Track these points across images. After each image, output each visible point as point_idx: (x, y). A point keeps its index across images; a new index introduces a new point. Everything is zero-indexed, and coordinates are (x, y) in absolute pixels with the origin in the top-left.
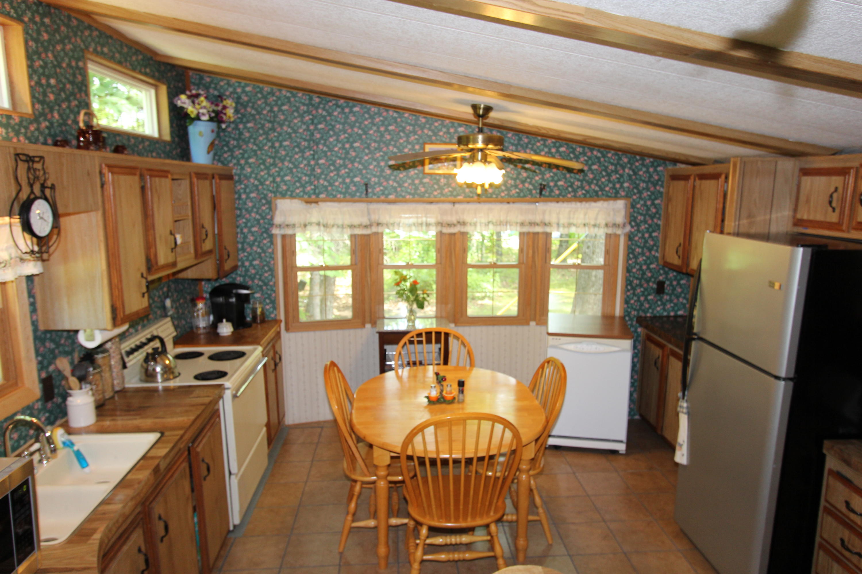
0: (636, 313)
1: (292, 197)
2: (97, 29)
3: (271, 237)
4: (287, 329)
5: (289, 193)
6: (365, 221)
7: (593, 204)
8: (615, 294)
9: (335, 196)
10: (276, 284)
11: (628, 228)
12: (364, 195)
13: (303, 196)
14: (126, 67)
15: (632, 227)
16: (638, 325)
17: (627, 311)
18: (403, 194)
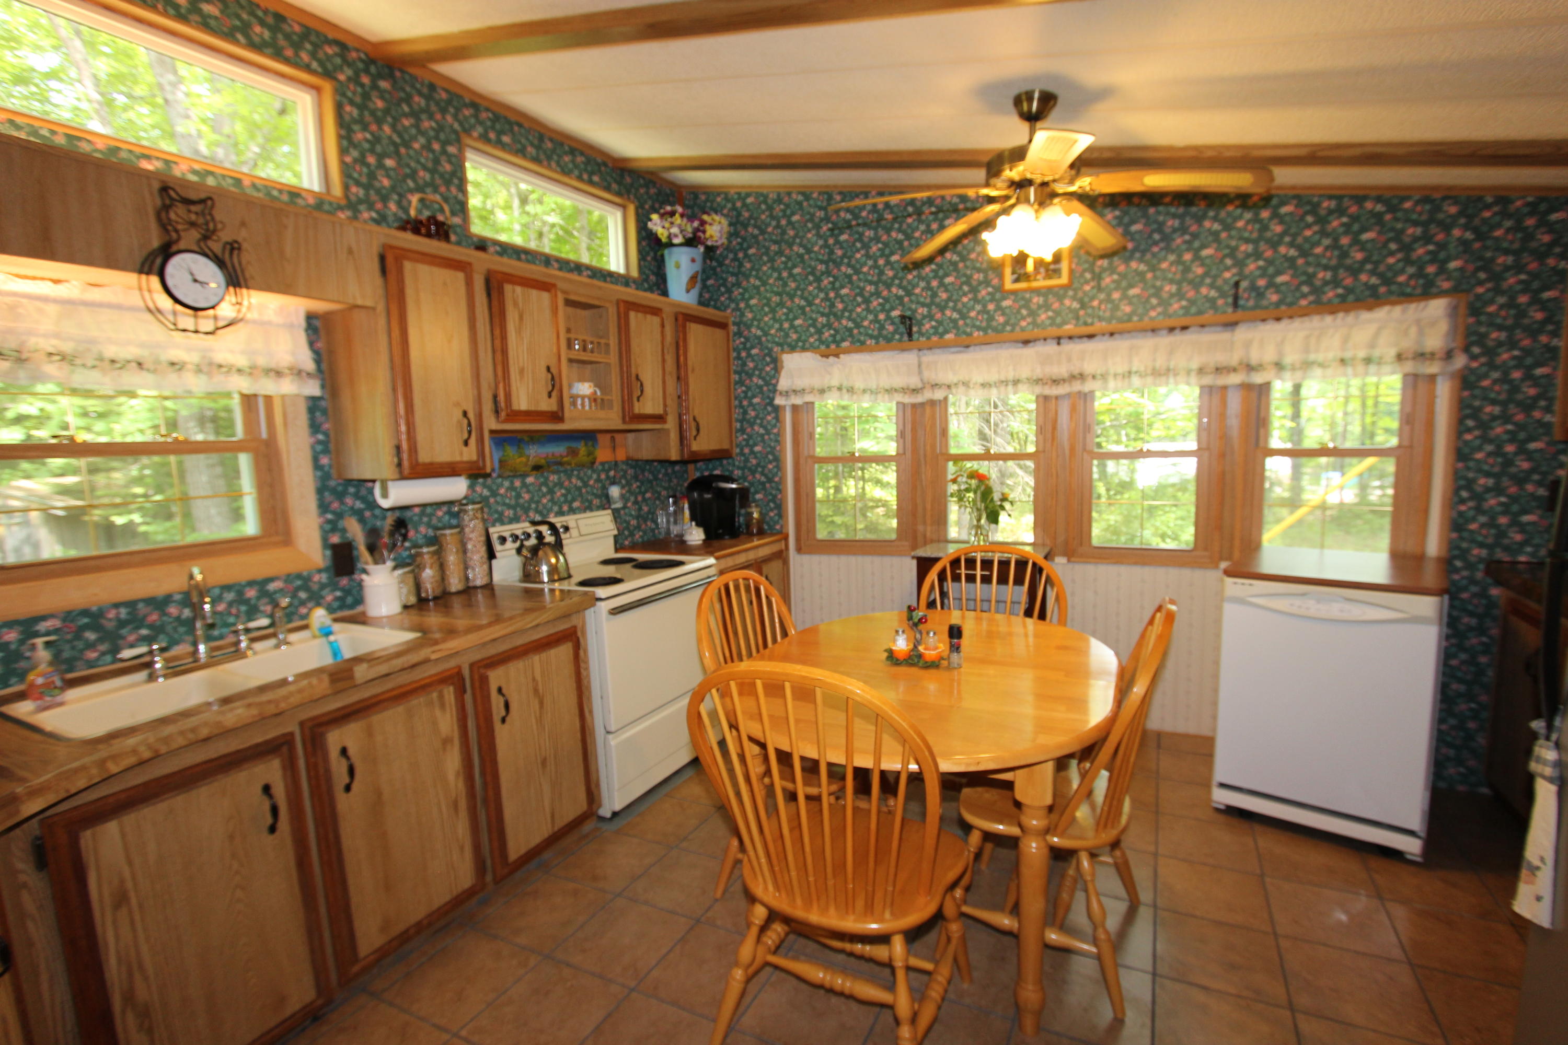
0: (1484, 553)
1: (804, 349)
2: (487, 110)
3: (777, 409)
4: (799, 550)
5: (800, 344)
6: (914, 382)
7: (1365, 315)
8: (1426, 511)
9: (863, 343)
10: (783, 480)
11: (1460, 361)
12: (906, 338)
13: (818, 347)
14: (549, 167)
15: (1473, 357)
16: (1489, 580)
17: (1458, 547)
18: (968, 330)
